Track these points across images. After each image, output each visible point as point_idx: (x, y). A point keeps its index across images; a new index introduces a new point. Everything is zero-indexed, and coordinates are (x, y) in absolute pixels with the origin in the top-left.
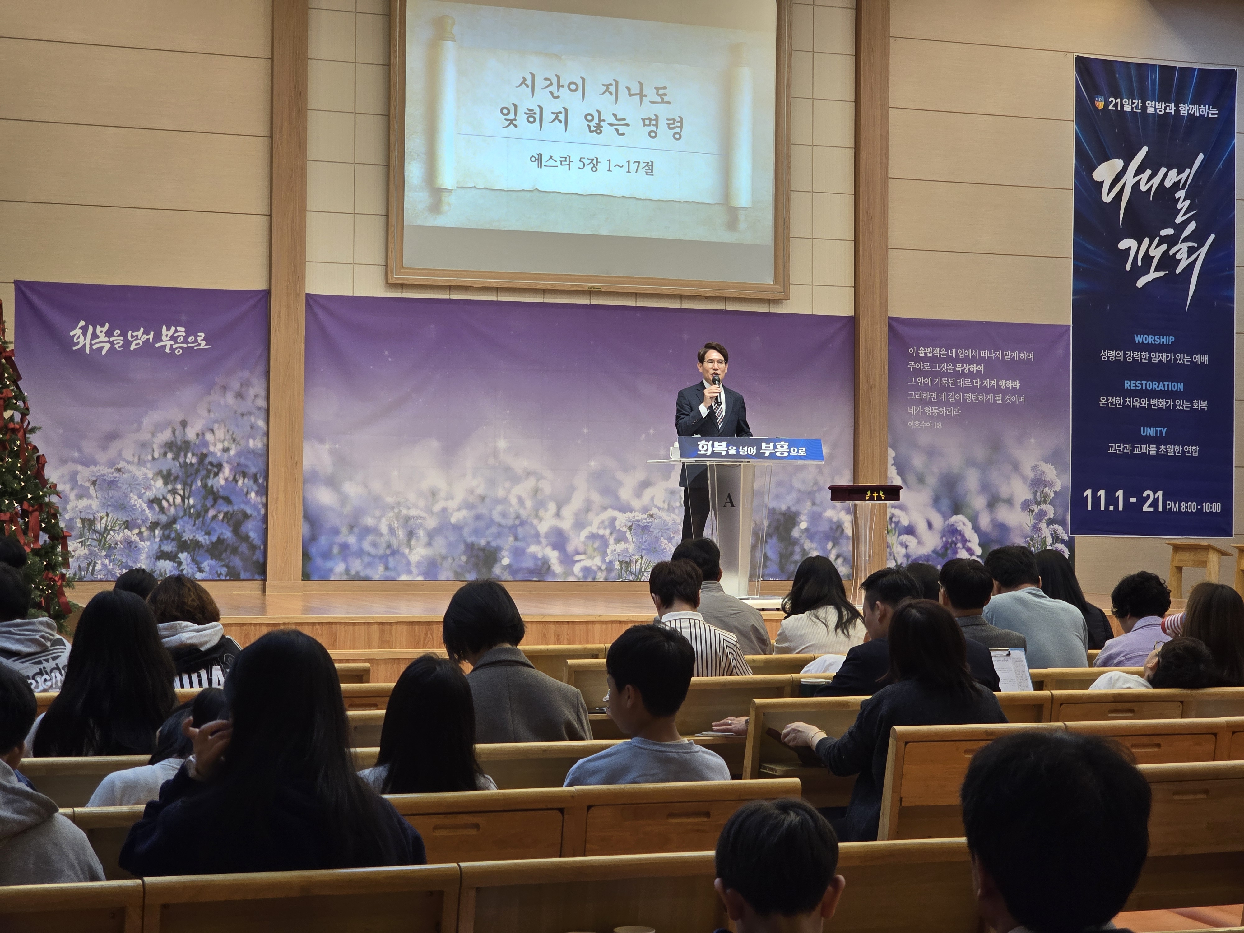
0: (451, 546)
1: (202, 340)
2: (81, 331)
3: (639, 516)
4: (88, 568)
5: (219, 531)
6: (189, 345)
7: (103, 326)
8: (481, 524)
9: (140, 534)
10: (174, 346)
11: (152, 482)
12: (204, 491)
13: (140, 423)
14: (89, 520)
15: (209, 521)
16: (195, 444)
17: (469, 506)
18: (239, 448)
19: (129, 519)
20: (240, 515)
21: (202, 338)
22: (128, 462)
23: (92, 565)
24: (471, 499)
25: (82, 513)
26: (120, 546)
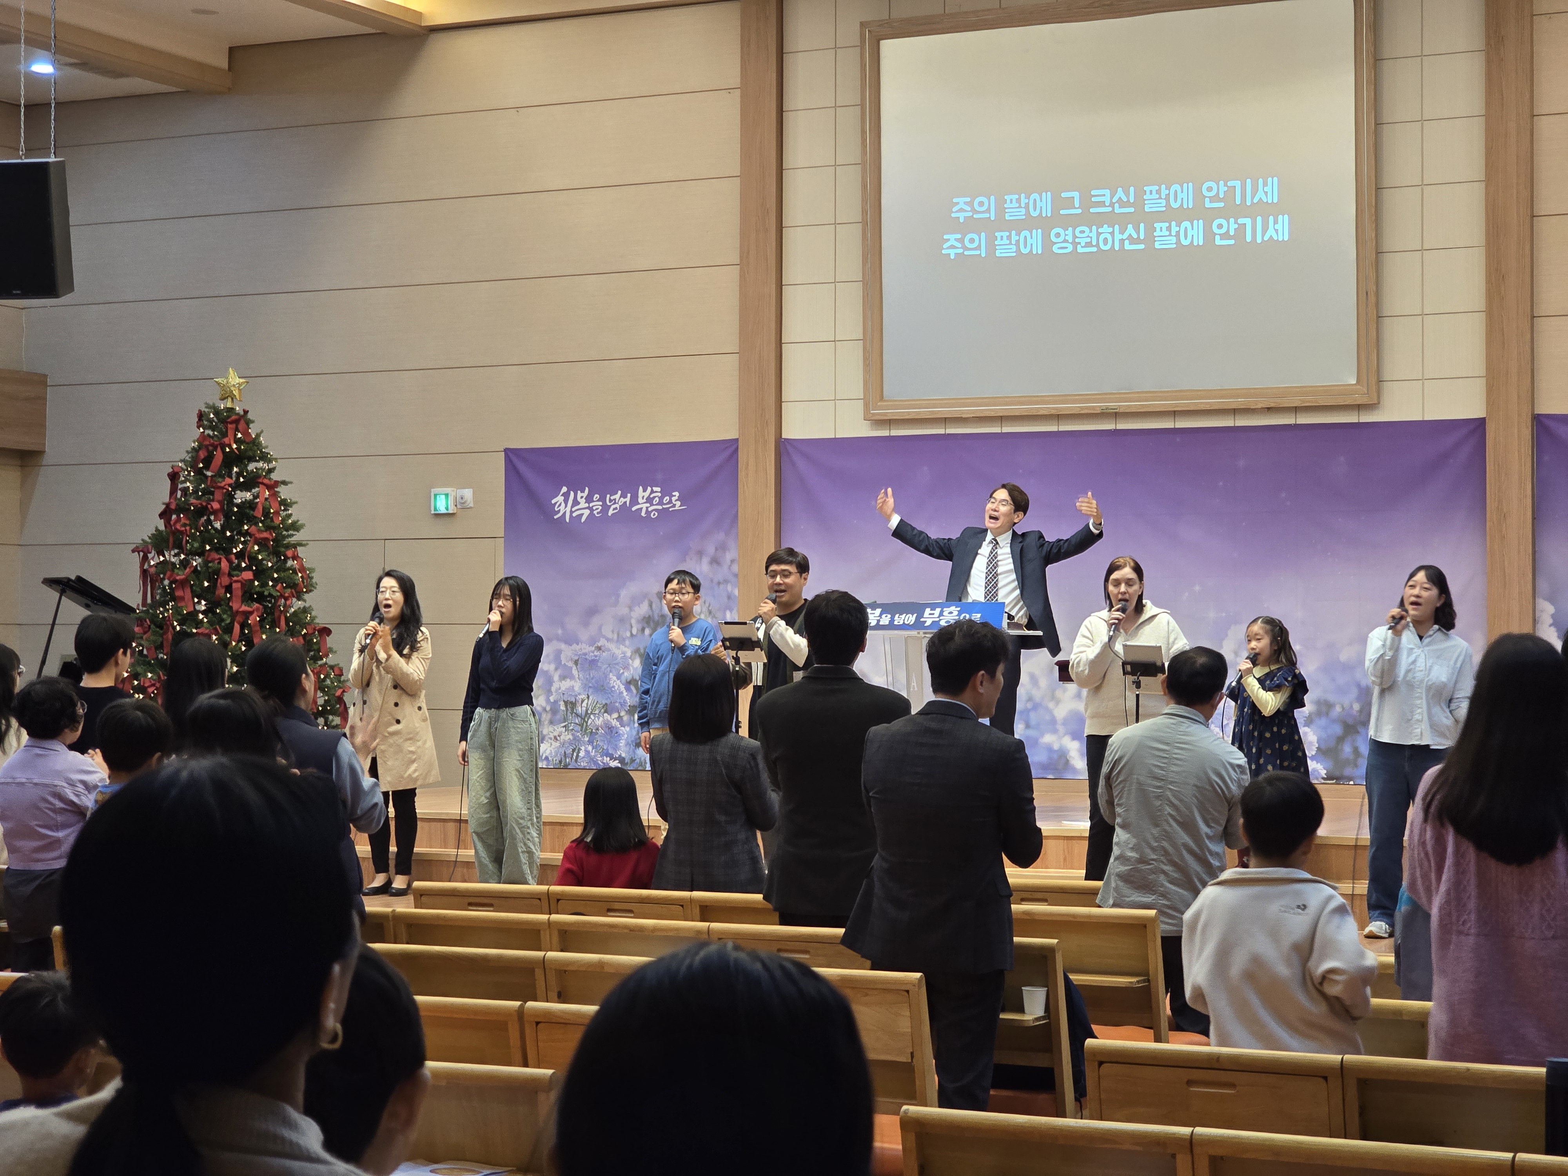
1: (676, 501)
2: (563, 498)
4: (573, 755)
6: (664, 506)
7: (583, 491)
9: (620, 718)
10: (650, 509)
11: (630, 661)
13: (618, 596)
14: (571, 703)
19: (608, 702)
21: (676, 498)
22: (608, 640)
23: (576, 751)
25: (565, 696)
26: (601, 731)
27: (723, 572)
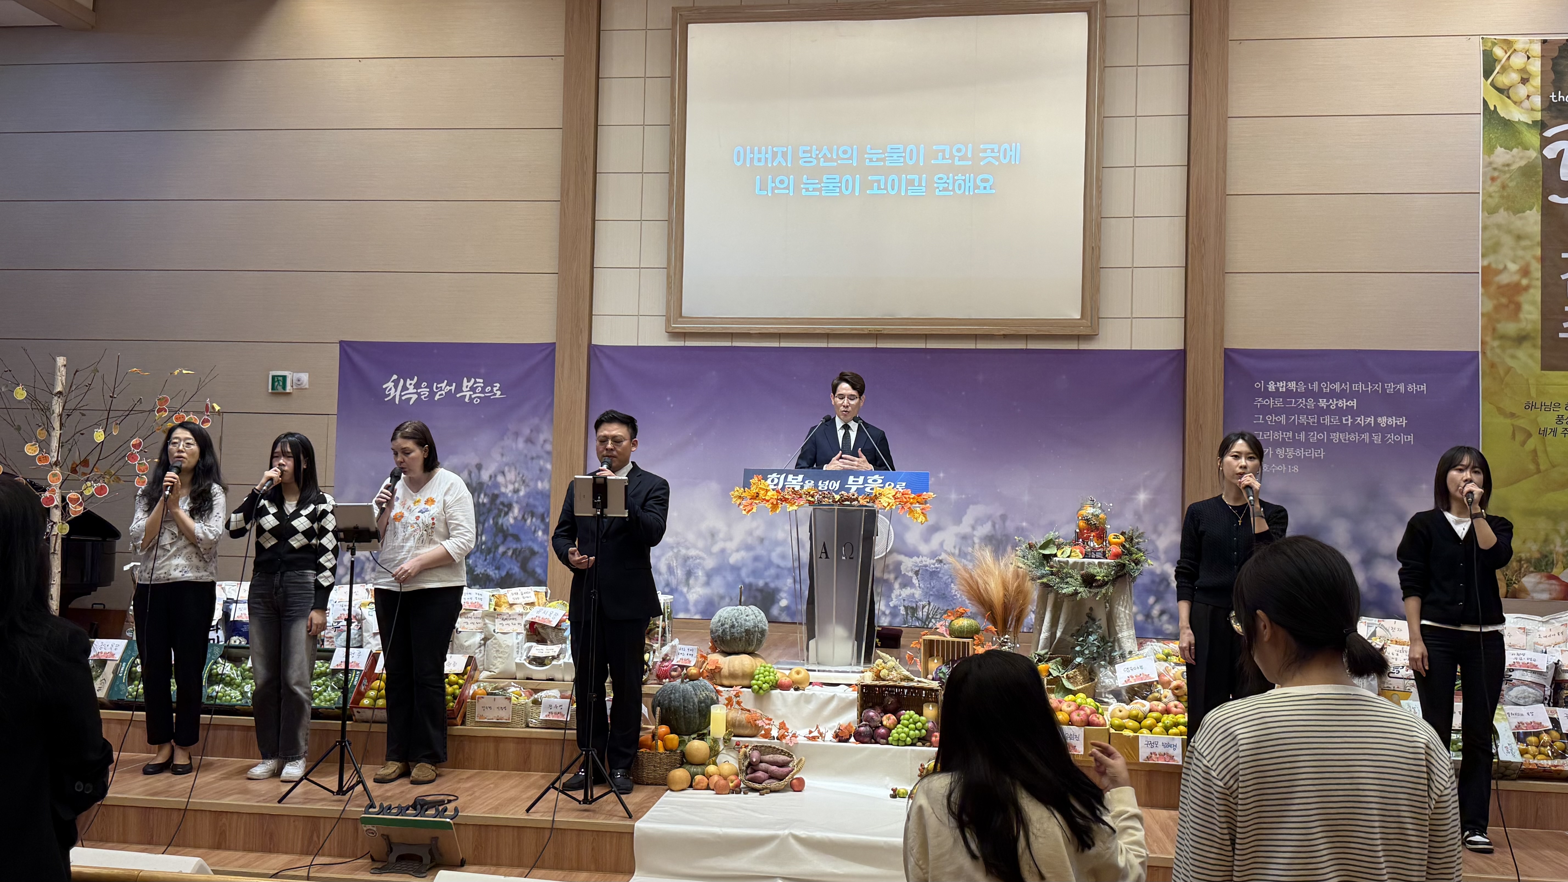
0: (729, 586)
1: (497, 390)
2: (393, 384)
3: (928, 561)
5: (508, 567)
6: (486, 395)
7: (412, 379)
8: (760, 565)
10: (473, 396)
12: (495, 529)
15: (499, 556)
16: (488, 485)
17: (749, 548)
18: (528, 490)
20: (527, 552)
21: (497, 388)
24: (750, 540)
27: (536, 450)
